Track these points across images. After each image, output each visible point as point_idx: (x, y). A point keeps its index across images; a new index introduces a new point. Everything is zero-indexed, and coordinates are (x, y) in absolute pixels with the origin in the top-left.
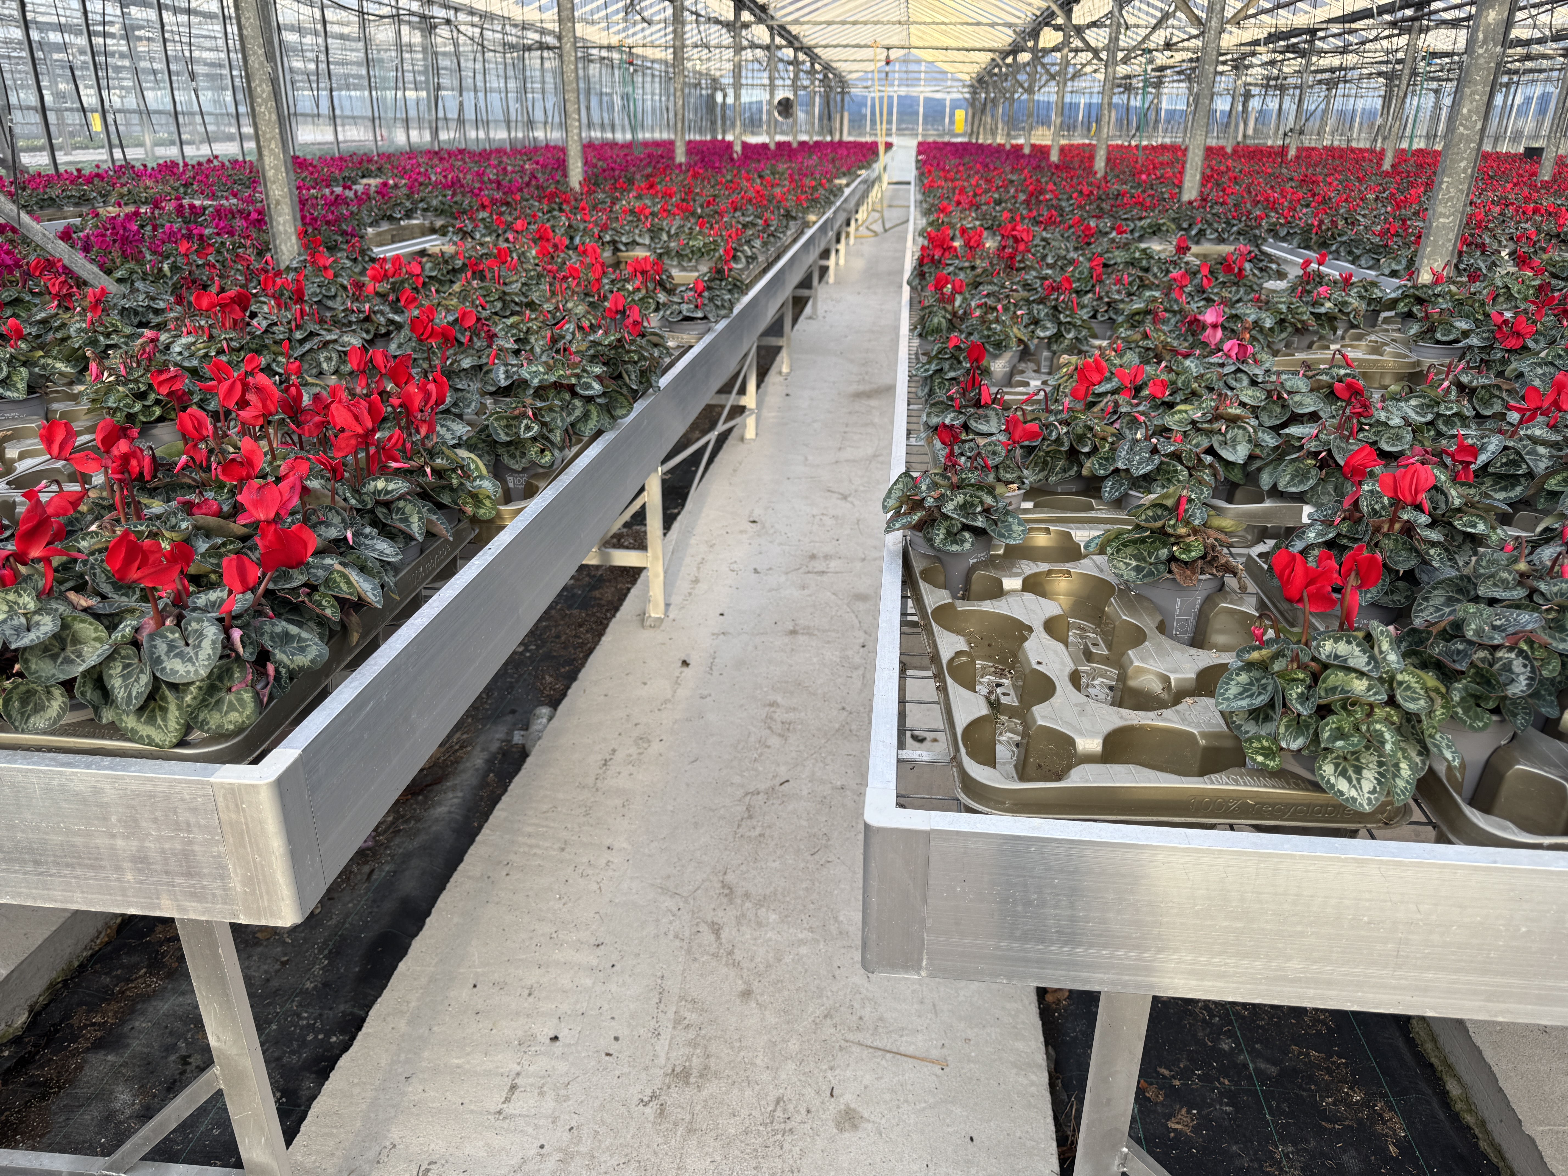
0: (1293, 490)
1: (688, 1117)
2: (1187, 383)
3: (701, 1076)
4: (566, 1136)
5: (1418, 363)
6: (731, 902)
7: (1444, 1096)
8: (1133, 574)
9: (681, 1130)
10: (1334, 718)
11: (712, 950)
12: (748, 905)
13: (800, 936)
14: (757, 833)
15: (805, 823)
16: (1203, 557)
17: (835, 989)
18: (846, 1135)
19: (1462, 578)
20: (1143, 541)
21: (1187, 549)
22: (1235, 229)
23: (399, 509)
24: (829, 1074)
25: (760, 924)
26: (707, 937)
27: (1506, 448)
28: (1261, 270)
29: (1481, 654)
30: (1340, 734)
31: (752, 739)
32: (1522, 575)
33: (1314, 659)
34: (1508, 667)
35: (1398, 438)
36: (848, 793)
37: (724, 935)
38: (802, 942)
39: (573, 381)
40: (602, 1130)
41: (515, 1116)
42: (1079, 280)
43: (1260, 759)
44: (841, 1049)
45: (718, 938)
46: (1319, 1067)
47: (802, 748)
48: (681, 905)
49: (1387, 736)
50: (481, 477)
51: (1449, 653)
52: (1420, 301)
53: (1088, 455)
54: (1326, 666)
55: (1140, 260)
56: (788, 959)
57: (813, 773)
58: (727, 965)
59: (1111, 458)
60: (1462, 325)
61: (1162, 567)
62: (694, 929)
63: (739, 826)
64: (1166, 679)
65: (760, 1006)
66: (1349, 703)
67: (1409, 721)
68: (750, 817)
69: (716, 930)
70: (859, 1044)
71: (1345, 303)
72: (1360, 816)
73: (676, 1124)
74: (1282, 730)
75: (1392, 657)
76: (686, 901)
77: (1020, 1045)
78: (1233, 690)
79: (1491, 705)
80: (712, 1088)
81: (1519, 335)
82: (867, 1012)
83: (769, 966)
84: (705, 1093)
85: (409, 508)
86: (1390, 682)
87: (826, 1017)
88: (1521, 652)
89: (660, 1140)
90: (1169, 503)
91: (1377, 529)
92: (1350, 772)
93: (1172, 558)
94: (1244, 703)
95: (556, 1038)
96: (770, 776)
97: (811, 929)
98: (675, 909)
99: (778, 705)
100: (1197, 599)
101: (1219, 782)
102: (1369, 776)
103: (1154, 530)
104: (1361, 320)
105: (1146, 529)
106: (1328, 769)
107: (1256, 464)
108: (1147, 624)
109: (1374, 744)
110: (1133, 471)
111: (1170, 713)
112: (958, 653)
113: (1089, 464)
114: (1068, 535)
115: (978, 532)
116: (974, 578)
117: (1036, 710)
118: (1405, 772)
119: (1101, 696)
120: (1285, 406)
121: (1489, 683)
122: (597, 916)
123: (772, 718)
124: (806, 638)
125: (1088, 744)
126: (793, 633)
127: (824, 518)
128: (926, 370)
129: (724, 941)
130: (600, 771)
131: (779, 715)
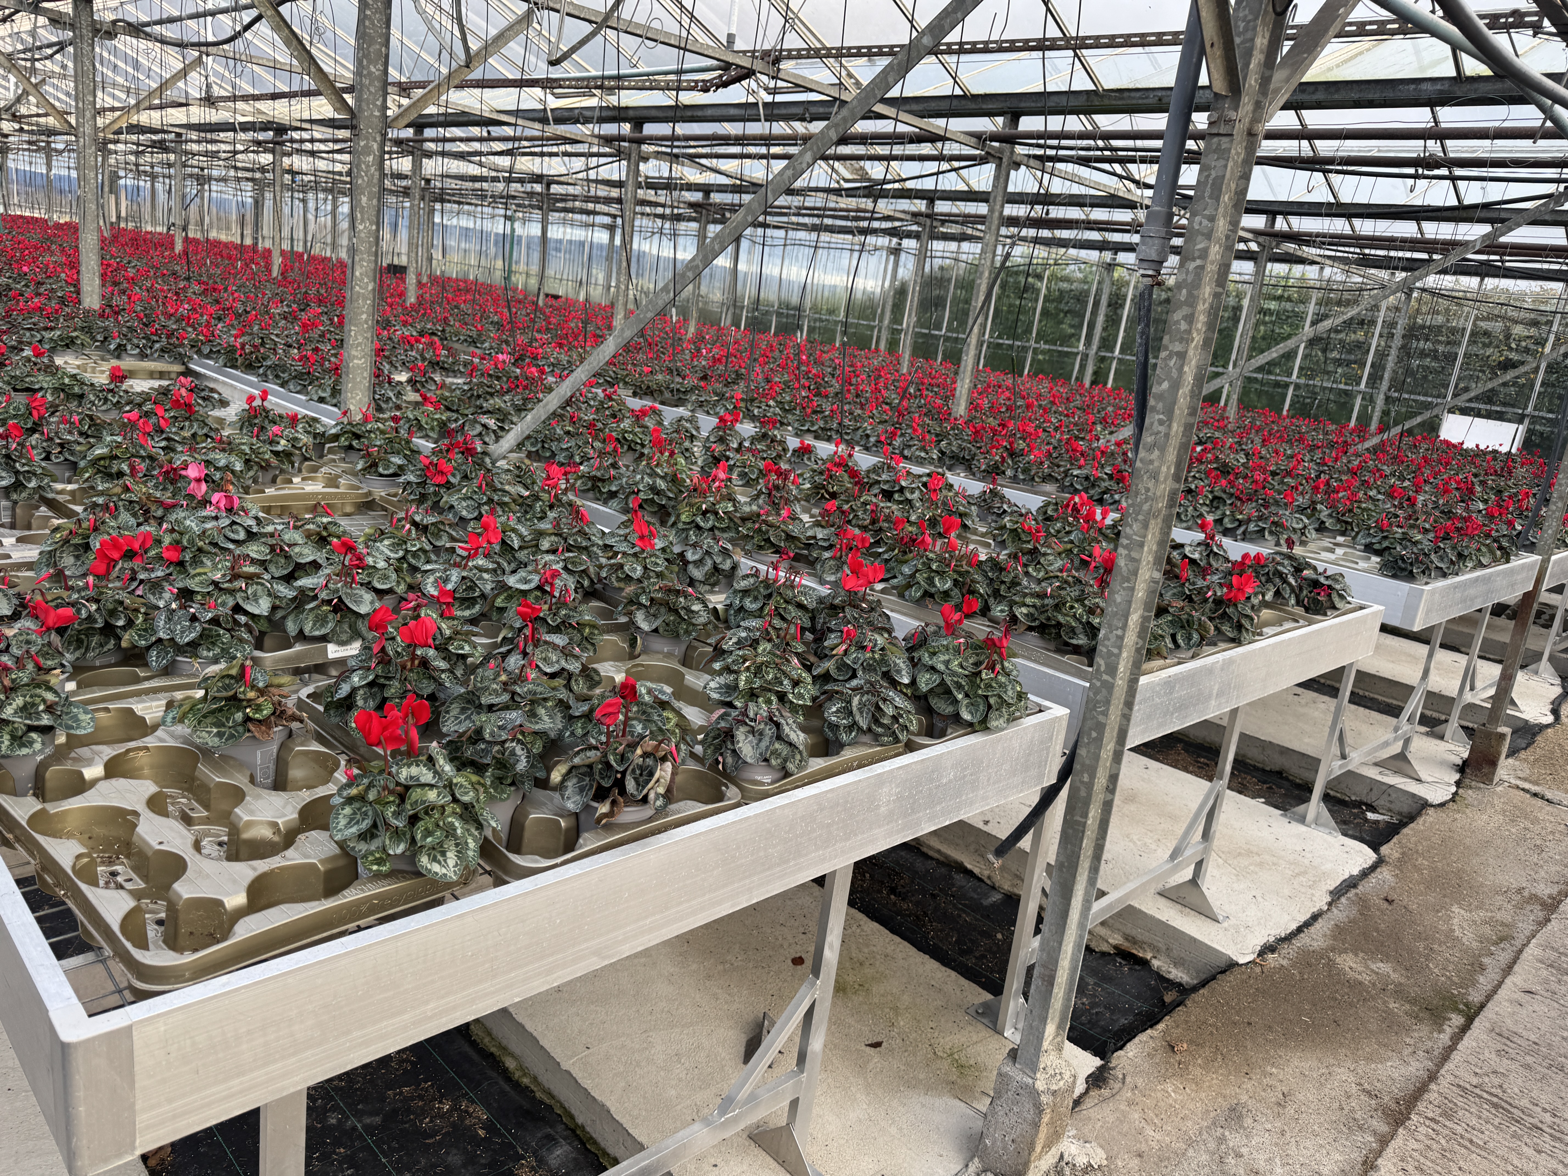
0: (317, 633)
2: (191, 541)
5: (370, 493)
7: (505, 1073)
8: (216, 739)
10: (422, 823)
16: (274, 713)
19: (468, 693)
20: (220, 710)
21: (258, 709)
27: (464, 578)
28: (204, 399)
29: (496, 748)
30: (428, 833)
32: (505, 683)
33: (398, 784)
34: (513, 753)
35: (386, 577)
43: (375, 868)
46: (412, 1098)
49: (457, 824)
51: (476, 753)
52: (358, 437)
53: (124, 628)
54: (407, 788)
55: (71, 387)
59: (149, 628)
60: (397, 460)
61: (241, 729)
64: (274, 825)
66: (429, 810)
67: (466, 809)
71: (296, 439)
72: (449, 885)
74: (387, 842)
75: (448, 768)
78: (343, 822)
79: (509, 781)
81: (442, 473)
86: (450, 786)
88: (519, 741)
90: (234, 672)
91: (404, 667)
92: (439, 857)
93: (248, 719)
94: (354, 830)
100: (274, 748)
101: (351, 895)
102: (451, 855)
103: (227, 699)
104: (311, 454)
105: (221, 699)
106: (424, 860)
107: (279, 614)
108: (240, 780)
109: (450, 832)
110: (178, 640)
111: (290, 852)
112: (79, 857)
113: (126, 636)
114: (130, 711)
115: (46, 730)
116: (48, 775)
117: (177, 886)
118: (472, 844)
119: (215, 854)
120: (287, 557)
121: (505, 767)
125: (236, 900)
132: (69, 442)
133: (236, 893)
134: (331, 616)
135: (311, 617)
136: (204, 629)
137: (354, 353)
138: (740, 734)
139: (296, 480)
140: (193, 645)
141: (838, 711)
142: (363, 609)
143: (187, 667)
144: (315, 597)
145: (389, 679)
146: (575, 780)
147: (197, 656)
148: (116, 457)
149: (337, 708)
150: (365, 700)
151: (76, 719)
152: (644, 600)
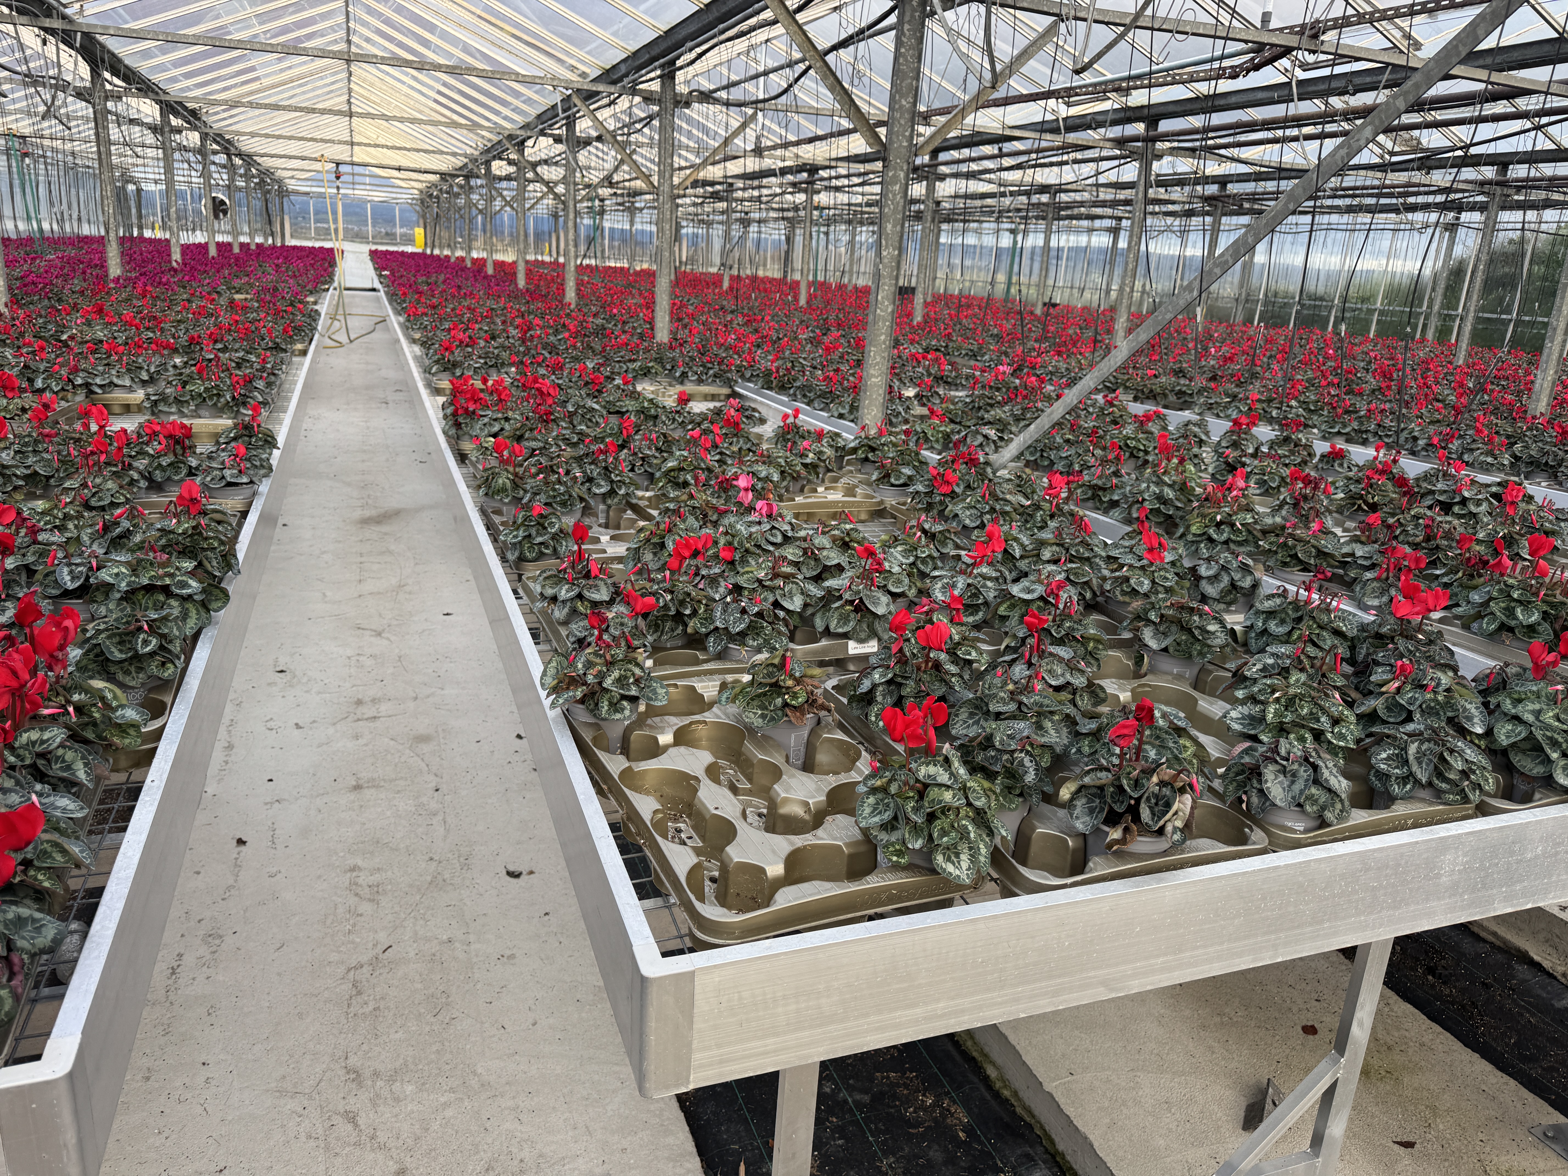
0: (840, 630)
2: (741, 543)
5: (882, 502)
6: (360, 1085)
7: (986, 1080)
8: (760, 720)
10: (938, 822)
11: (353, 1140)
12: (380, 1083)
13: (442, 1100)
14: (371, 1008)
15: (419, 986)
16: (807, 701)
17: (490, 1141)
19: (976, 698)
20: (764, 694)
21: (795, 696)
22: (711, 372)
23: (58, 758)
25: (397, 1100)
26: (344, 1128)
27: (969, 585)
28: (747, 417)
29: (1005, 757)
30: (944, 833)
31: (340, 910)
32: (1012, 693)
33: (917, 781)
34: (1021, 764)
35: (899, 582)
36: (457, 945)
37: (361, 1121)
38: (446, 1105)
39: (168, 581)
42: (610, 435)
43: (895, 859)
45: (356, 1125)
46: (898, 1085)
47: (397, 909)
48: (306, 1103)
49: (970, 828)
50: (122, 706)
51: (986, 759)
52: (873, 449)
53: (690, 616)
54: (926, 786)
55: (649, 409)
56: (435, 1126)
57: (416, 933)
58: (372, 1150)
59: (709, 617)
60: (907, 471)
61: (779, 713)
62: (327, 1124)
63: (349, 1006)
64: (806, 804)
66: (946, 810)
67: (978, 814)
68: (359, 993)
69: (351, 1118)
71: (821, 452)
72: (960, 887)
74: (907, 836)
75: (962, 771)
76: (311, 1098)
77: (670, 1140)
78: (867, 810)
79: (1018, 792)
81: (948, 483)
82: (526, 1154)
83: (417, 1139)
85: (69, 755)
86: (964, 789)
88: (1027, 752)
90: (776, 661)
91: (919, 669)
92: (953, 858)
93: (786, 705)
94: (877, 819)
96: (370, 945)
97: (452, 1090)
98: (300, 1110)
99: (360, 869)
100: (806, 733)
101: (873, 882)
102: (964, 857)
103: (771, 685)
104: (834, 466)
105: (766, 685)
106: (940, 859)
107: (810, 611)
108: (778, 760)
109: (964, 835)
110: (731, 629)
111: (820, 832)
112: (656, 812)
113: (691, 624)
114: (693, 688)
115: (634, 700)
116: (632, 738)
117: (729, 849)
118: (983, 851)
119: (756, 824)
120: (817, 560)
121: (1014, 777)
122: (210, 1141)
123: (356, 884)
124: (373, 791)
125: (775, 870)
126: (358, 787)
127: (361, 658)
128: (515, 537)
129: (363, 1127)
130: (170, 982)
131: (364, 879)
132: (648, 456)
133: (776, 863)
134: (852, 615)
135: (836, 615)
136: (751, 621)
137: (872, 372)
138: (1269, 772)
139: (820, 489)
140: (743, 635)
141: (1389, 758)
142: (880, 611)
143: (736, 653)
144: (840, 597)
145: (906, 678)
146: (1084, 801)
147: (745, 645)
148: (683, 469)
149: (859, 702)
150: (884, 697)
151: (654, 692)
152: (1153, 616)
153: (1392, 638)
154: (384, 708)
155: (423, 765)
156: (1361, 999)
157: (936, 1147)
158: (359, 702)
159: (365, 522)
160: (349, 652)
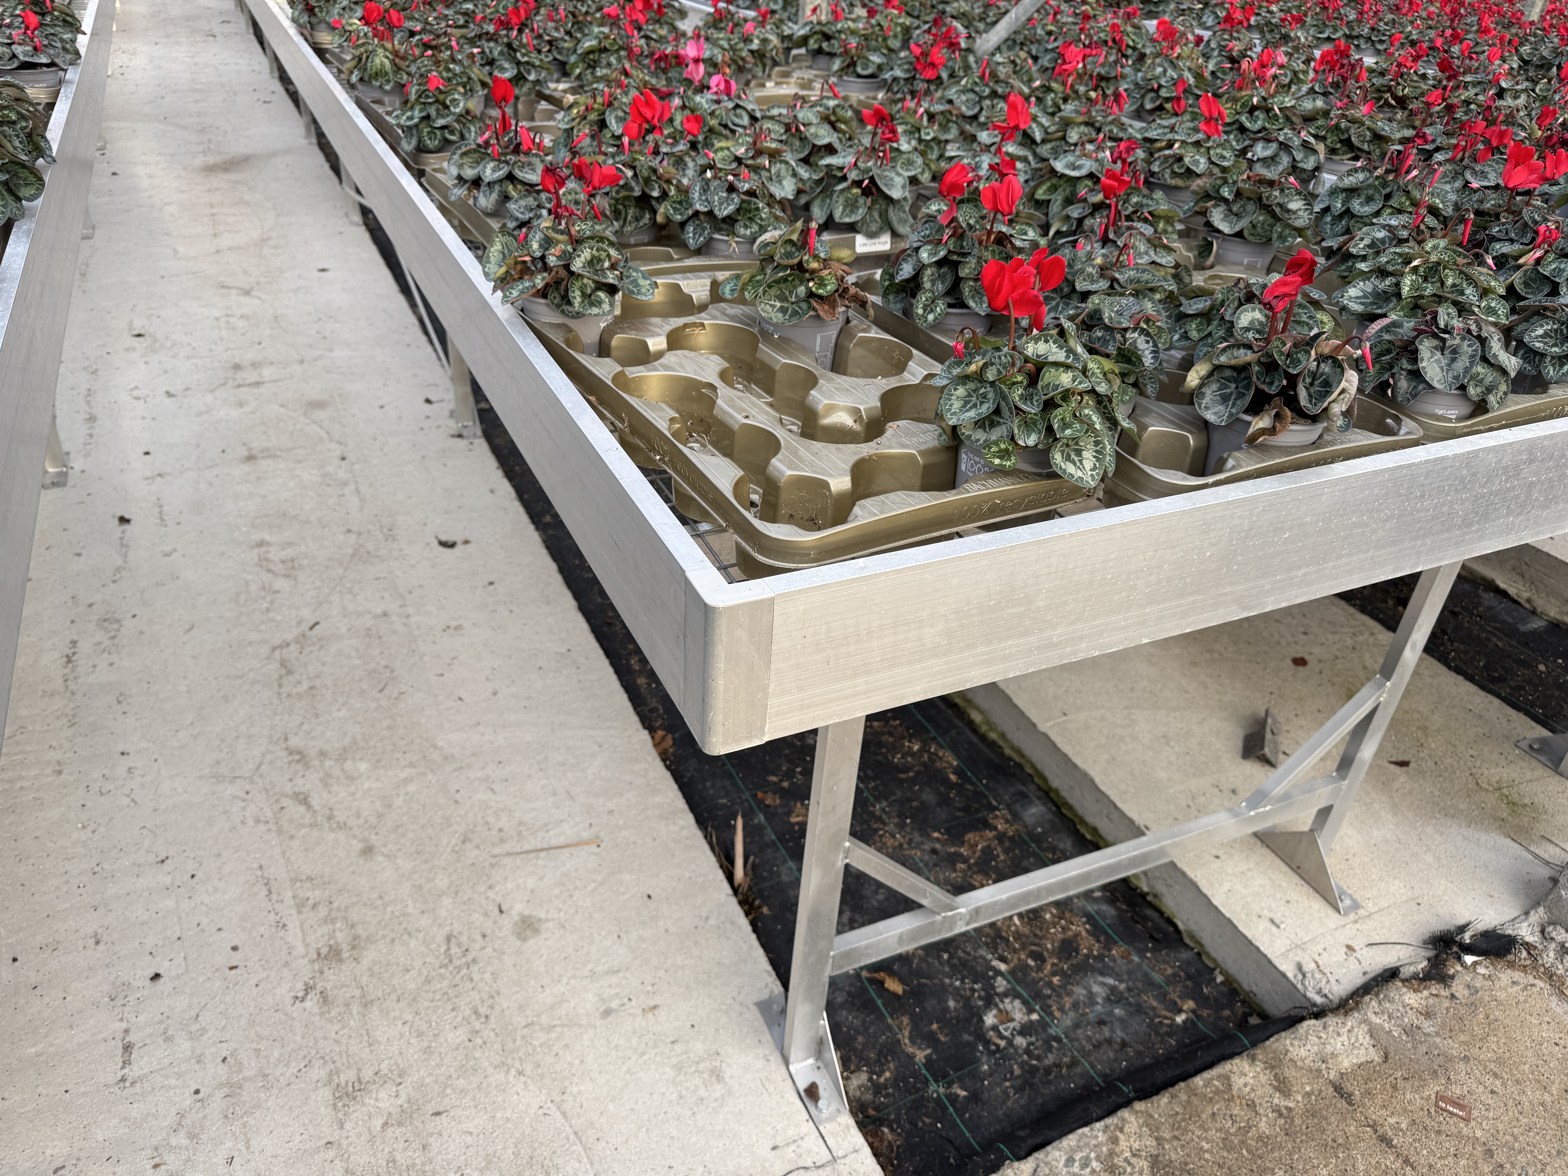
0: (847, 220)
1: (357, 993)
3: (354, 948)
4: (222, 1069)
6: (307, 766)
8: (779, 316)
9: (355, 1009)
10: (1060, 410)
11: (308, 820)
12: (328, 763)
13: (403, 775)
14: (305, 687)
15: (358, 662)
16: (837, 291)
17: (462, 813)
18: (531, 942)
20: (784, 280)
21: (822, 284)
24: (491, 894)
25: (351, 778)
26: (296, 810)
29: (1118, 337)
30: (1065, 424)
31: (253, 587)
33: (1026, 361)
34: (1136, 345)
36: (394, 618)
37: (315, 802)
38: (407, 781)
40: (263, 1045)
41: (145, 1076)
43: (997, 461)
44: (492, 866)
45: (309, 807)
47: (319, 583)
48: (248, 787)
49: (1094, 418)
53: (659, 199)
54: (1038, 367)
56: (399, 801)
57: (345, 608)
58: (332, 830)
59: (684, 200)
60: (875, 59)
61: (803, 305)
62: (276, 807)
63: (280, 686)
64: (855, 412)
65: (388, 857)
66: (1066, 395)
67: (1102, 402)
68: (290, 672)
69: (303, 799)
70: (509, 854)
72: (1085, 492)
73: (347, 1005)
74: (1016, 430)
75: (1080, 349)
76: (252, 782)
78: (957, 404)
79: (1132, 380)
80: (370, 955)
82: (504, 823)
83: (380, 816)
84: (365, 963)
86: (1084, 370)
87: (464, 842)
88: (1142, 331)
89: (336, 1027)
90: (795, 238)
91: (980, 243)
92: (1074, 456)
93: (811, 295)
94: (972, 414)
95: (157, 976)
96: (294, 623)
97: (412, 765)
99: (268, 544)
100: (833, 333)
101: (971, 491)
102: (1088, 456)
103: (792, 268)
104: (781, 58)
105: (786, 267)
106: (1057, 457)
107: (804, 198)
108: (807, 363)
109: (1087, 427)
110: (717, 212)
111: (884, 441)
112: (671, 421)
113: (661, 210)
114: (677, 287)
115: (612, 290)
116: (614, 343)
117: (774, 461)
118: (1108, 445)
120: (803, 139)
121: (1129, 361)
122: (145, 831)
123: (267, 560)
124: (269, 461)
125: (840, 483)
126: (250, 458)
127: (231, 320)
128: (410, 118)
129: (317, 808)
130: (67, 671)
131: (275, 554)
132: (556, 40)
133: (839, 475)
134: (861, 201)
135: (841, 200)
136: (743, 201)
138: (1425, 349)
139: (769, 84)
140: (730, 221)
141: (1546, 335)
142: (895, 195)
143: (722, 246)
144: (844, 178)
145: (965, 255)
146: (1214, 387)
147: (735, 234)
148: (605, 50)
149: (897, 292)
150: (933, 282)
151: (635, 283)
152: (1226, 192)
153: (1497, 216)
154: (267, 373)
155: (323, 433)
156: (1420, 621)
157: (928, 790)
158: (237, 367)
159: (210, 169)
160: (216, 313)
